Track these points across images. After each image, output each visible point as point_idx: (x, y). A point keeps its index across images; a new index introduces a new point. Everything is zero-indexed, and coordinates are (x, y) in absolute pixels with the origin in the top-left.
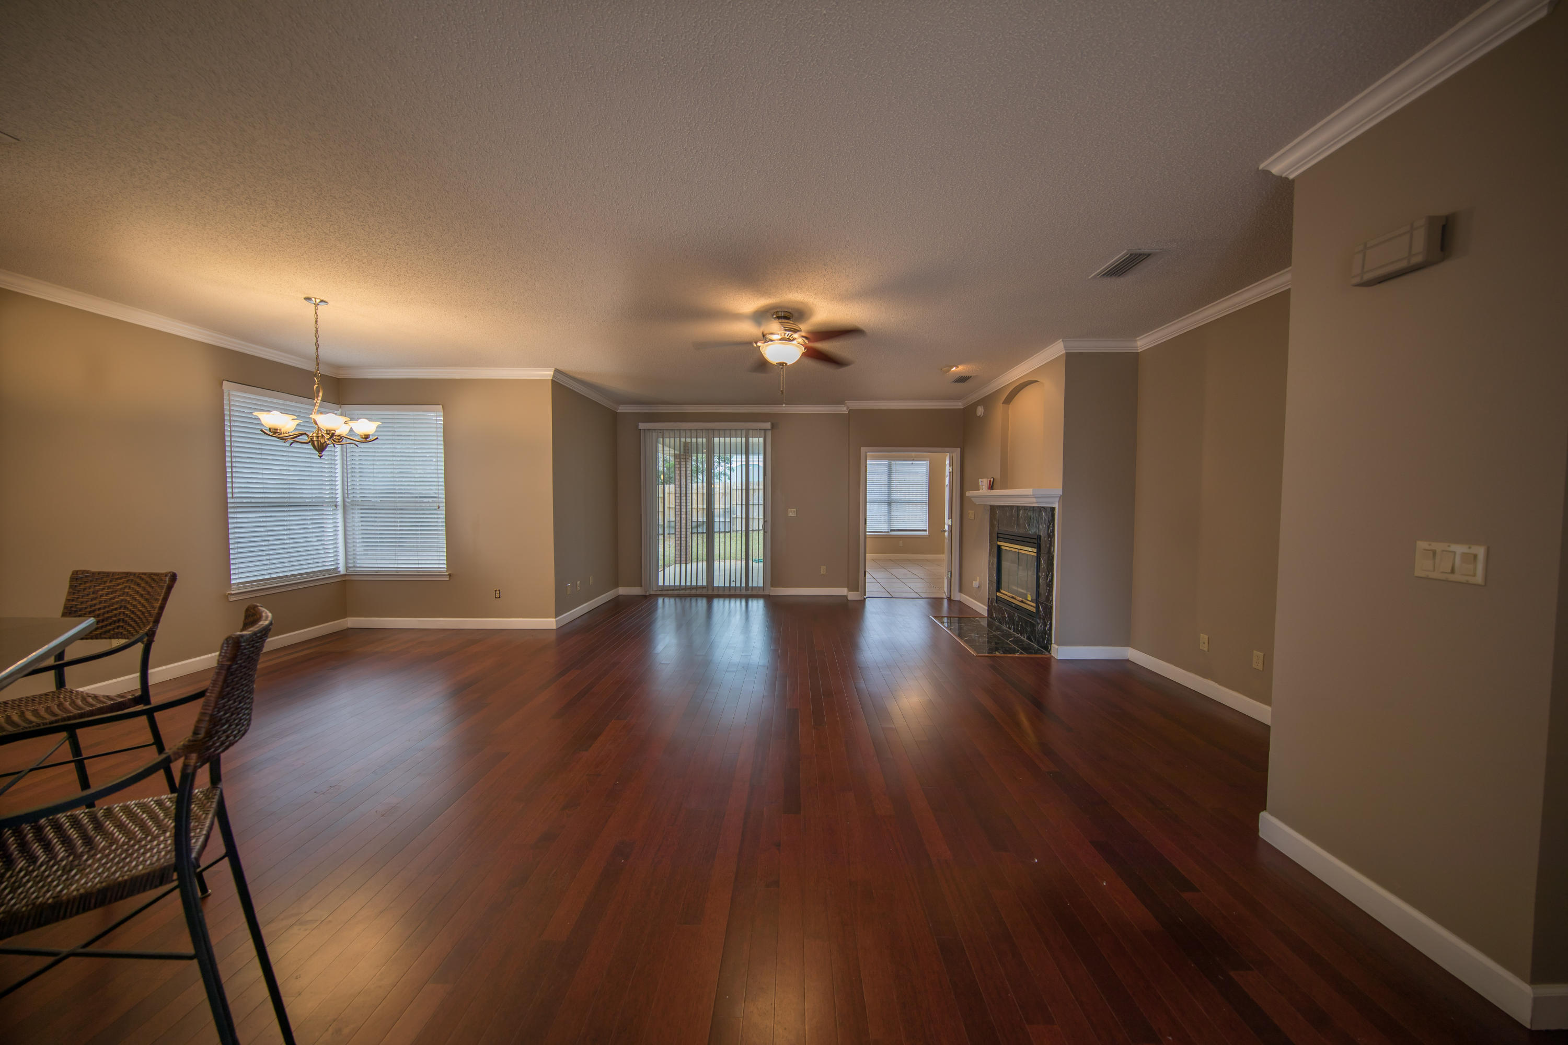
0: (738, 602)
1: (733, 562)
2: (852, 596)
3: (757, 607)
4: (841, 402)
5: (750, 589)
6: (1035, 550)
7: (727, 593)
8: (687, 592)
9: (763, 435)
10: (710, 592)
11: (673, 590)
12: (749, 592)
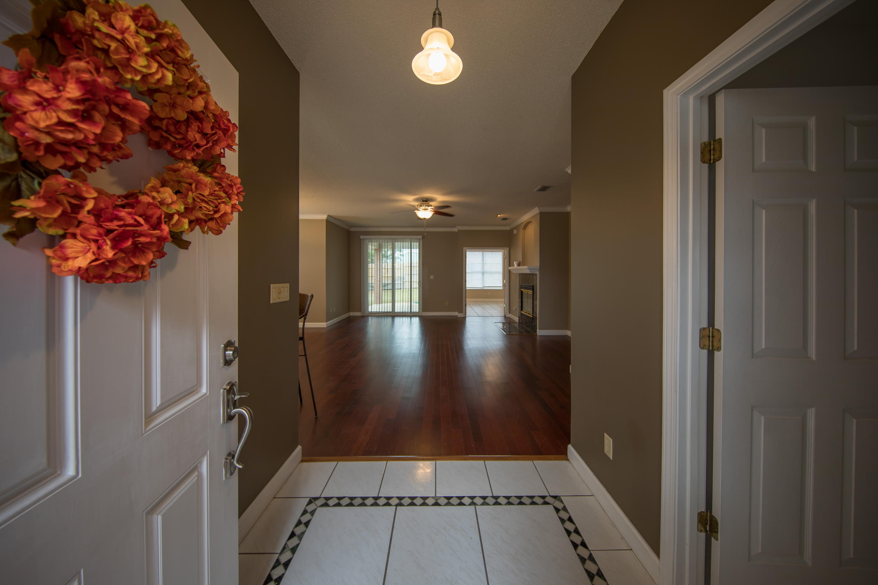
0: (407, 318)
1: (404, 303)
2: (460, 315)
3: (416, 321)
4: (455, 227)
5: (412, 313)
6: (532, 291)
7: (401, 314)
8: (383, 314)
9: (418, 241)
10: (393, 314)
11: (376, 313)
12: (412, 314)
